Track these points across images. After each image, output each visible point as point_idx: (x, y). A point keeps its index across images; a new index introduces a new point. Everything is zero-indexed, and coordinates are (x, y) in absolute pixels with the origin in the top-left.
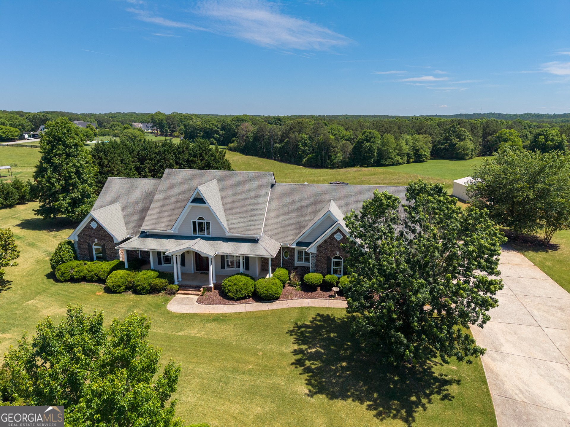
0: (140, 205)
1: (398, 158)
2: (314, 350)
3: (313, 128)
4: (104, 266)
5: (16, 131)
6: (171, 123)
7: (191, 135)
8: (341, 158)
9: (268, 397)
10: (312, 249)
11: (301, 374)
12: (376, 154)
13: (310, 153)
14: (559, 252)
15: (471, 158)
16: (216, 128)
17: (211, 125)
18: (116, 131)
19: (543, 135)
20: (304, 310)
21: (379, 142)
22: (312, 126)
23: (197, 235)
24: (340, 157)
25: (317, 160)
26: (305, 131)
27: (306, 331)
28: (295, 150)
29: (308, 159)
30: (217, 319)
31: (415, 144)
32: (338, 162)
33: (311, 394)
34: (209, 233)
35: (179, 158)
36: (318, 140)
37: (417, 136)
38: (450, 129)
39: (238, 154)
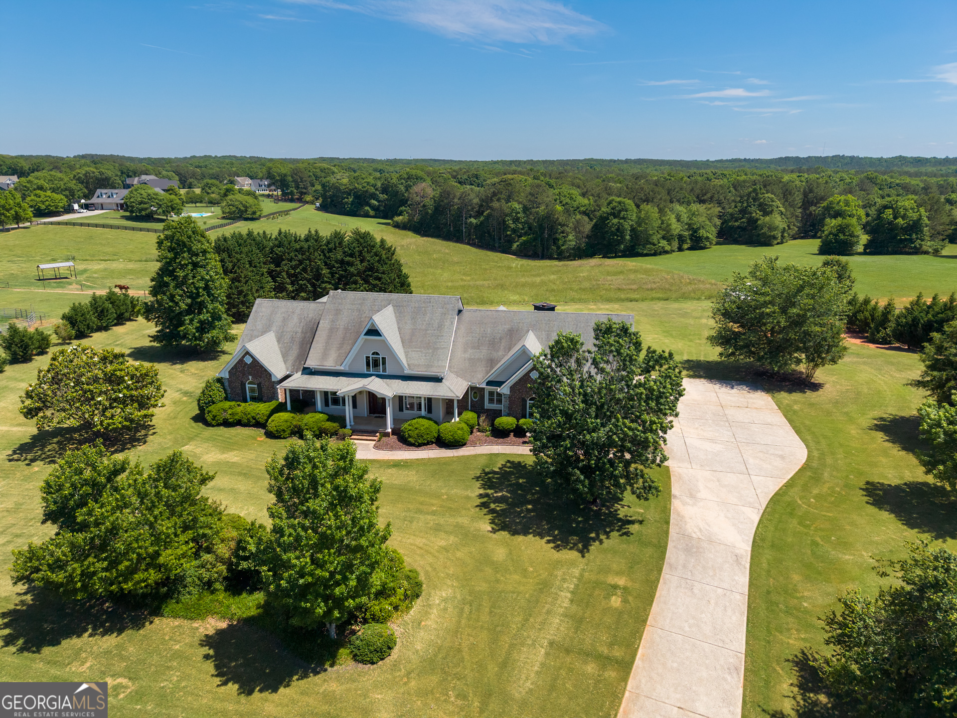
0: (299, 335)
1: (663, 243)
2: (500, 494)
3: (530, 194)
4: (261, 409)
5: (60, 200)
6: (299, 180)
7: (332, 201)
8: (574, 243)
9: (451, 533)
10: (504, 390)
11: (485, 515)
12: (628, 237)
13: (525, 234)
14: (821, 392)
15: (782, 243)
16: (372, 190)
17: (365, 185)
18: (213, 195)
19: (891, 208)
20: (492, 456)
21: (634, 217)
22: (528, 189)
23: (371, 372)
24: (572, 240)
25: (535, 246)
26: (516, 198)
27: (493, 478)
28: (500, 229)
29: (521, 244)
30: (397, 464)
31: (692, 220)
32: (568, 249)
33: (494, 531)
34: (384, 370)
35: (329, 258)
36: (537, 213)
37: (695, 207)
38: (749, 195)
39: (410, 233)
